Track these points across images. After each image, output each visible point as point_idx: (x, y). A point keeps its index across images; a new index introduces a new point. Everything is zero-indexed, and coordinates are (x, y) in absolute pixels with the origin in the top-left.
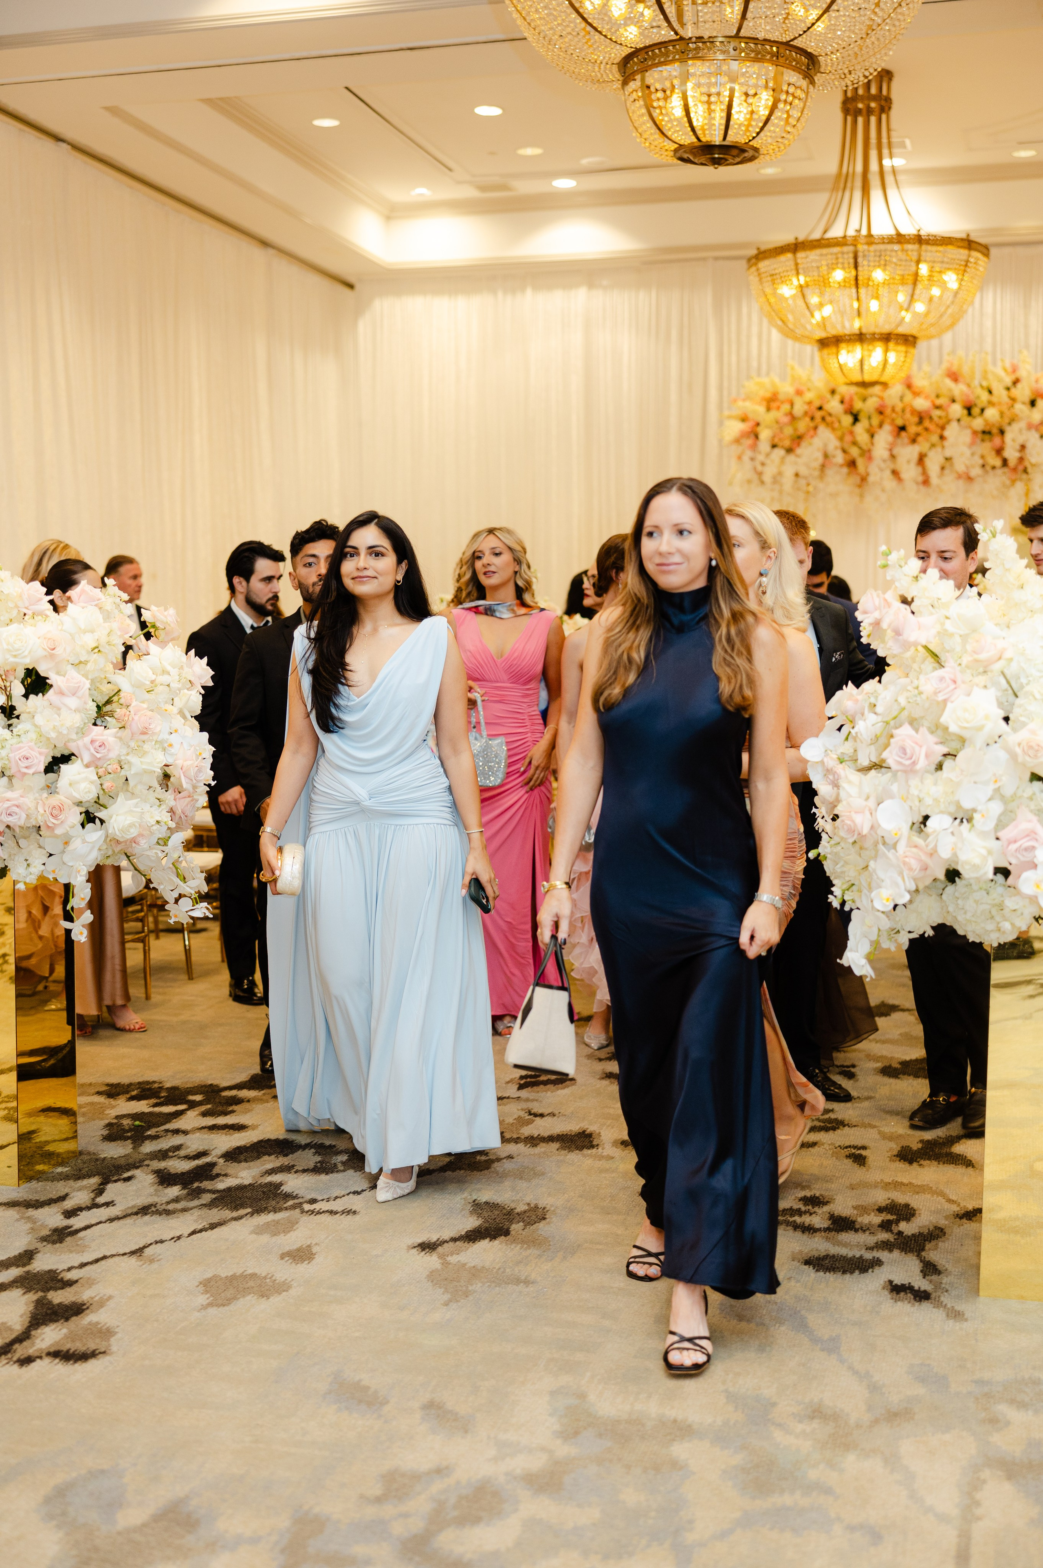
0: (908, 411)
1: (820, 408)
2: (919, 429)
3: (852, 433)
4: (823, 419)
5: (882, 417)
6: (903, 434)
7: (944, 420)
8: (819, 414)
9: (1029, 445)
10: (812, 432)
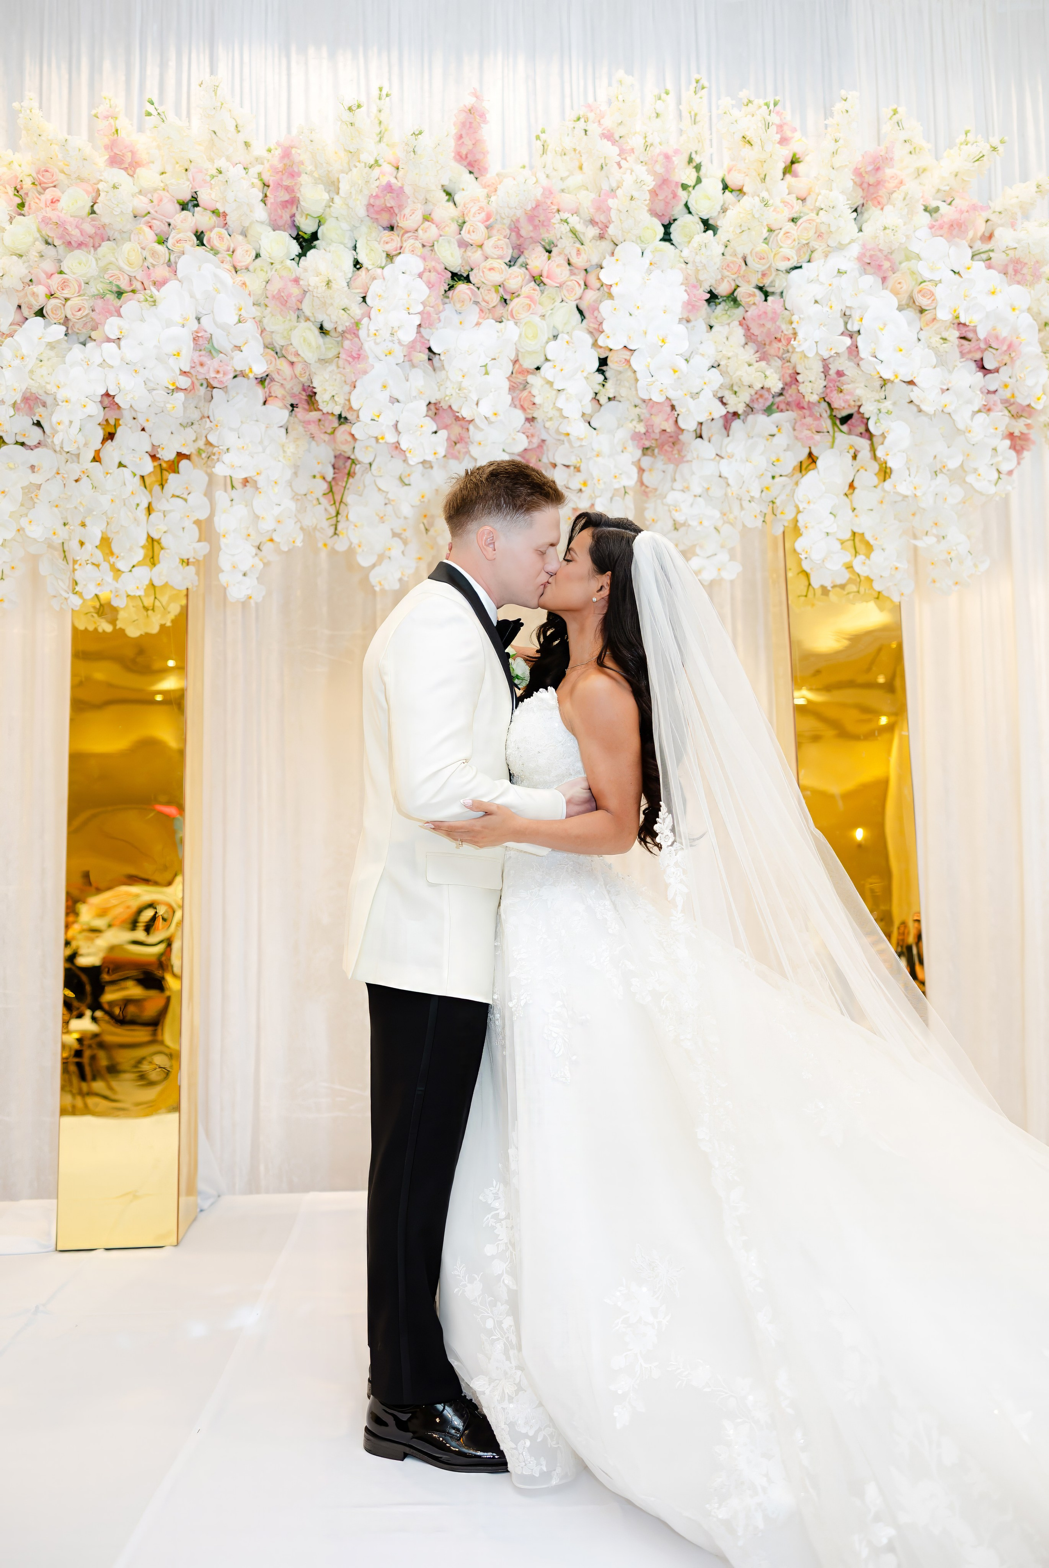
0: (476, 222)
1: (190, 204)
2: (515, 278)
3: (296, 281)
4: (200, 237)
5: (392, 241)
6: (462, 287)
7: (591, 253)
8: (187, 222)
9: (867, 324)
10: (161, 272)
